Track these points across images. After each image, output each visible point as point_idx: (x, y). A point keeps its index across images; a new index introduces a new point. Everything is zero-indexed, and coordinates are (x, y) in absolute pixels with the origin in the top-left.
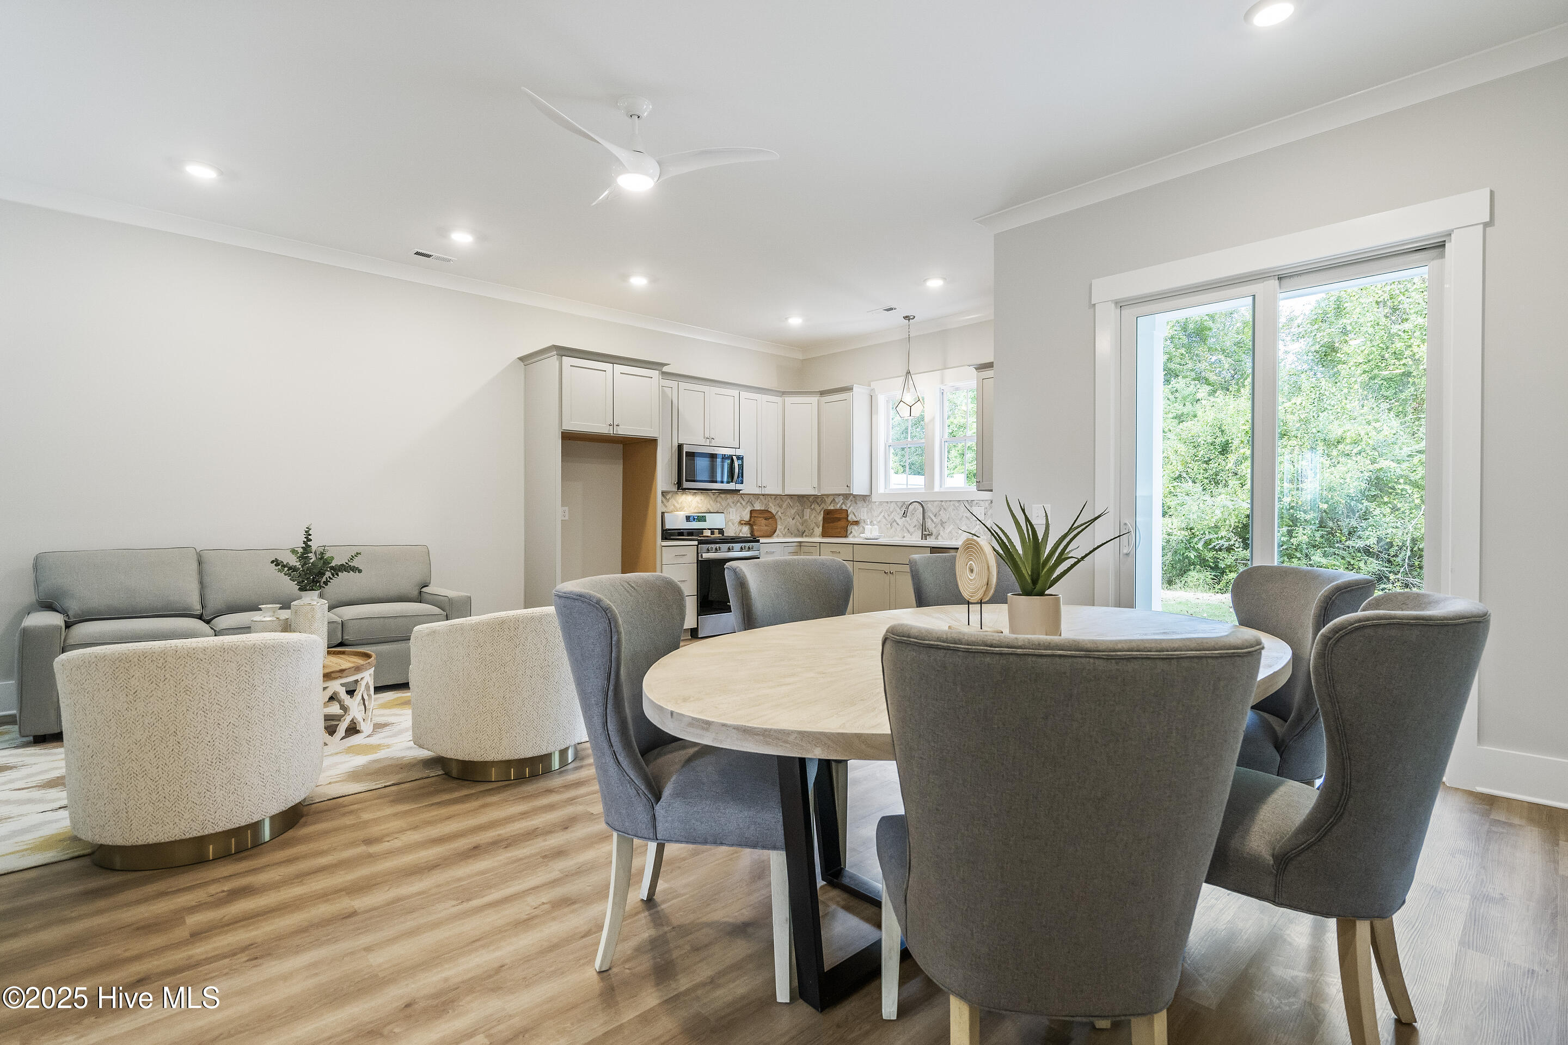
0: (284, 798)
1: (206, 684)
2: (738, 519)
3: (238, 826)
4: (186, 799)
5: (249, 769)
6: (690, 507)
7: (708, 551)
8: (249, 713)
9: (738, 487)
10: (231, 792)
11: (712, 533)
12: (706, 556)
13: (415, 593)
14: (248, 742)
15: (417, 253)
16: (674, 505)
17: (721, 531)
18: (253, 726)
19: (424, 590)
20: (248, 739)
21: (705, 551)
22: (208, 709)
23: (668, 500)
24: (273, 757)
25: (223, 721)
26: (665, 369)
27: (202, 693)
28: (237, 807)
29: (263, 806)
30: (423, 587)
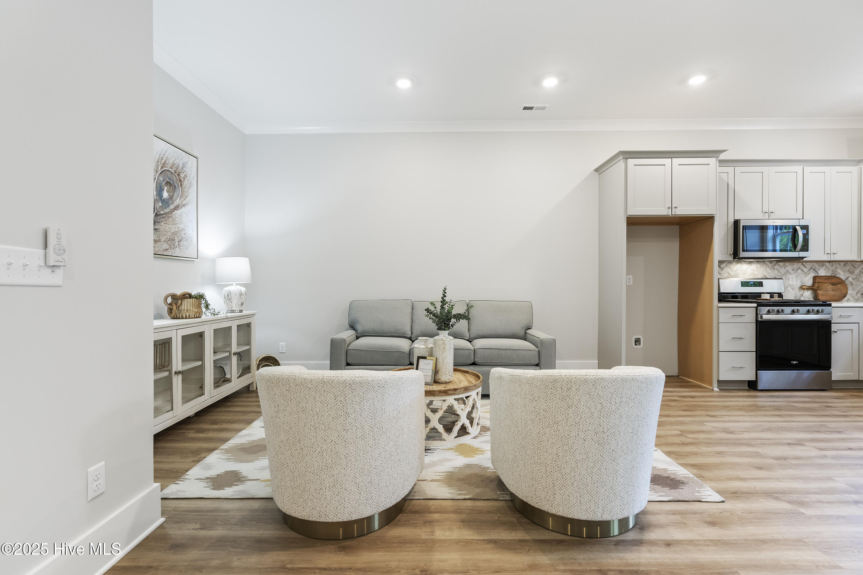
0: (376, 504)
1: (314, 408)
2: (799, 284)
3: (342, 521)
4: (308, 492)
5: (347, 478)
6: (745, 274)
7: (769, 312)
8: (345, 434)
9: (802, 254)
10: (336, 494)
11: (772, 296)
12: (766, 317)
13: (522, 333)
14: (346, 457)
15: (525, 108)
16: (729, 273)
17: (780, 295)
18: (349, 445)
19: (528, 331)
20: (346, 455)
21: (765, 312)
22: (317, 427)
23: (722, 269)
24: (366, 471)
25: (327, 438)
26: (722, 157)
27: (312, 415)
28: (341, 506)
29: (359, 508)
30: (527, 330)
